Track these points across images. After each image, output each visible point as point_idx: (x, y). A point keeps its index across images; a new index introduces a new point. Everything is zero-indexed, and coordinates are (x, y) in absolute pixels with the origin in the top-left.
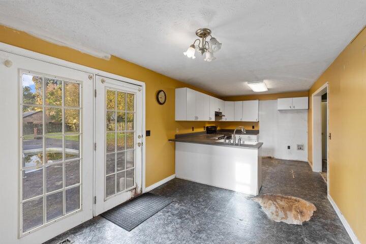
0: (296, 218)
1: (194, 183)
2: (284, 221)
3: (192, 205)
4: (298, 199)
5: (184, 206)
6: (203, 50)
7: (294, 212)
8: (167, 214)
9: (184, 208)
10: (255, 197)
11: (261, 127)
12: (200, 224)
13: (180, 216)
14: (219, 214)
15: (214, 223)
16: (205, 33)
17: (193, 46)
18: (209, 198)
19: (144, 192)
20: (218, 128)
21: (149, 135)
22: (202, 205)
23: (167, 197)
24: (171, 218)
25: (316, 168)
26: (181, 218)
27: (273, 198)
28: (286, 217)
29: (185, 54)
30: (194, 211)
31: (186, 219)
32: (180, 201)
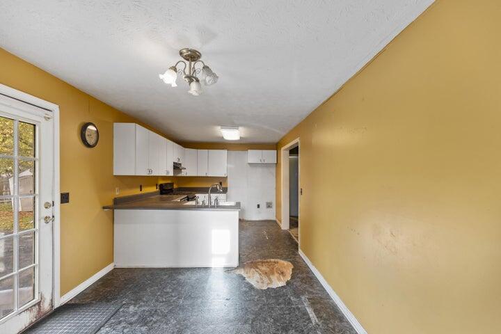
0: (279, 280)
1: (150, 269)
2: (270, 286)
3: (157, 301)
4: (276, 260)
5: (144, 306)
6: (191, 78)
7: (276, 275)
8: (120, 327)
9: (147, 309)
10: (236, 268)
11: (230, 184)
12: (179, 323)
13: (143, 321)
14: (199, 301)
15: (196, 314)
16: (193, 56)
17: (174, 69)
18: (179, 284)
19: (57, 305)
20: (175, 186)
21: (68, 202)
22: (172, 296)
23: (108, 301)
24: (128, 330)
25: (285, 225)
26: (146, 324)
27: (254, 265)
28: (271, 281)
29: (161, 76)
30: (163, 308)
31: (155, 323)
32: (136, 301)
